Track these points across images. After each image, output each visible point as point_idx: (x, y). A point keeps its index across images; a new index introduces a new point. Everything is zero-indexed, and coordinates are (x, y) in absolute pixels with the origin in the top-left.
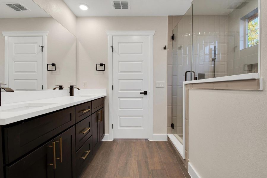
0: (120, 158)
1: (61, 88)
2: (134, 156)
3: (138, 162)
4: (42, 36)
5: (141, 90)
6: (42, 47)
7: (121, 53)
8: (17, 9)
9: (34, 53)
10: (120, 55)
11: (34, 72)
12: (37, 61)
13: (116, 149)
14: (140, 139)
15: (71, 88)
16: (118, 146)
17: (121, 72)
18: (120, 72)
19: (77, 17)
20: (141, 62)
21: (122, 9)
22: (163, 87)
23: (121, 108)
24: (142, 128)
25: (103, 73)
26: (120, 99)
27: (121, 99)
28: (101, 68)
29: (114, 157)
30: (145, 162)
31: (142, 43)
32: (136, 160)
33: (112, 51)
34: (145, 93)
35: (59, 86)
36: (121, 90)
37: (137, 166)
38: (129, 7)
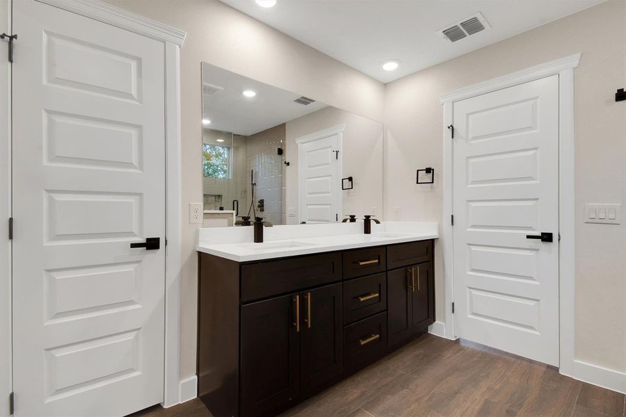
0: (449, 378)
1: (353, 219)
2: (484, 389)
3: (487, 402)
4: (337, 134)
5: (530, 228)
6: (337, 152)
7: (474, 138)
8: (306, 103)
9: (328, 164)
10: (473, 142)
11: (328, 192)
12: (330, 176)
13: (449, 358)
14: (531, 361)
15: (367, 221)
16: (458, 354)
17: (474, 182)
18: (471, 184)
19: (385, 86)
20: (533, 152)
21: (470, 34)
22: (614, 222)
23: (473, 270)
24: (538, 333)
25: (432, 188)
26: (471, 247)
27: (474, 248)
28: (428, 178)
29: (435, 371)
30: (507, 411)
31: (537, 97)
32: (486, 397)
33: (453, 137)
34: (547, 238)
35: (350, 216)
36: (473, 226)
37: (478, 408)
38: (484, 24)
